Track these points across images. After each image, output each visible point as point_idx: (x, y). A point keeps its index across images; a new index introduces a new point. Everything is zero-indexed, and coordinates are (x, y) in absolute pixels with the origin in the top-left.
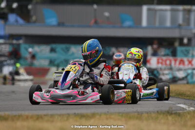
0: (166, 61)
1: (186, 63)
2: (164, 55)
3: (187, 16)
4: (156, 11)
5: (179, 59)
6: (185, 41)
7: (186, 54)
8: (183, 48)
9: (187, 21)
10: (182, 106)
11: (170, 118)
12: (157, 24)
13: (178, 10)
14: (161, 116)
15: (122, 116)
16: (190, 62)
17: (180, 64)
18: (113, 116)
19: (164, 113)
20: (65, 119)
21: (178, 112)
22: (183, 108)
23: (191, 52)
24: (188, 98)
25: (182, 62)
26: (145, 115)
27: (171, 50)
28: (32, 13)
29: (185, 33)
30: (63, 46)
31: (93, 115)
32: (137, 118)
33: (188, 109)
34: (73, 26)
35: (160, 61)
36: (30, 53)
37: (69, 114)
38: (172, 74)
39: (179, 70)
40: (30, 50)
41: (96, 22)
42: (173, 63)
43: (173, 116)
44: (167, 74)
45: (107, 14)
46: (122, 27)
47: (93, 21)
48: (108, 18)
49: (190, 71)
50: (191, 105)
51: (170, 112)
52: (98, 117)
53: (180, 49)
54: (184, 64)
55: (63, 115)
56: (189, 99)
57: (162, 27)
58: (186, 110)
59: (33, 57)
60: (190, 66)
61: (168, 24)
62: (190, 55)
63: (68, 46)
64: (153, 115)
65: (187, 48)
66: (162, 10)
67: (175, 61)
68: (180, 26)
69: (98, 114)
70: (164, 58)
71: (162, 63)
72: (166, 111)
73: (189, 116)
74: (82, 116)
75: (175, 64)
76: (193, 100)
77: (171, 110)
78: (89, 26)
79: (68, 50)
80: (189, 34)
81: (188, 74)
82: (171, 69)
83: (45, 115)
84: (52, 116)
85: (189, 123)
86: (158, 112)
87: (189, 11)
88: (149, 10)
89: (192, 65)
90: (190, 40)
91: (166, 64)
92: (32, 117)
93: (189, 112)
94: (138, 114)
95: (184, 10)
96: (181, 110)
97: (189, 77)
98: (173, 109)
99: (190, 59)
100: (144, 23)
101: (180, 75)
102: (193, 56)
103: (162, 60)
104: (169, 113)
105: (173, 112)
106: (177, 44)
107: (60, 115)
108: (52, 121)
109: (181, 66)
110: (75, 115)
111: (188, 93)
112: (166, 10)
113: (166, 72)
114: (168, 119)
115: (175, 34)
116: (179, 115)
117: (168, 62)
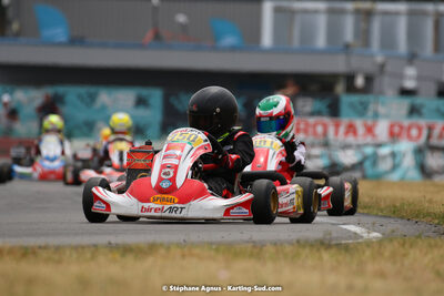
0: (315, 126)
1: (361, 130)
2: (312, 114)
3: (363, 25)
4: (292, 13)
5: (345, 121)
6: (360, 81)
7: (362, 110)
8: (355, 98)
9: (364, 36)
10: (352, 228)
11: (326, 256)
12: (296, 43)
13: (342, 12)
14: (307, 250)
15: (217, 250)
16: (370, 130)
17: (347, 133)
18: (197, 251)
19: (312, 246)
20: (88, 255)
21: (343, 242)
22: (355, 233)
23: (371, 107)
24: (366, 211)
25: (351, 129)
26: (270, 249)
27: (327, 101)
28: (10, 13)
29: (360, 64)
30: (83, 90)
31: (152, 248)
32: (251, 255)
33: (365, 235)
34: (104, 45)
35: (302, 126)
36: (5, 104)
37: (95, 246)
38: (330, 157)
39: (346, 147)
40: (6, 98)
41: (157, 37)
42: (331, 130)
43: (333, 251)
44: (317, 157)
45: (181, 18)
46: (215, 48)
47: (149, 35)
48: (184, 27)
49: (369, 150)
50: (372, 228)
51: (327, 242)
52: (162, 251)
53: (347, 100)
54: (355, 133)
55: (83, 247)
56: (367, 214)
57: (308, 50)
58: (362, 237)
59: (13, 114)
60: (369, 139)
61: (321, 41)
62: (370, 113)
63: (92, 89)
64: (288, 249)
65: (364, 98)
66: (306, 12)
67: (337, 126)
68: (347, 47)
69: (161, 245)
70: (312, 120)
71: (306, 131)
72: (316, 241)
73: (368, 253)
74: (126, 250)
75: (336, 133)
76: (377, 215)
77: (328, 237)
78: (142, 46)
79: (92, 98)
80: (368, 67)
81: (365, 158)
82: (326, 144)
83: (40, 247)
84: (58, 249)
85: (370, 267)
86: (298, 242)
87: (369, 14)
88: (277, 11)
89: (374, 136)
90: (369, 79)
91: (315, 133)
92: (11, 251)
93: (369, 244)
94: (254, 247)
95: (357, 12)
96: (350, 237)
97: (367, 164)
98: (334, 235)
99: (370, 122)
100: (267, 40)
101: (348, 158)
102: (376, 115)
103: (307, 124)
104: (324, 244)
105: (334, 242)
106: (340, 88)
107: (76, 248)
108: (59, 262)
109: (351, 139)
110: (111, 247)
111: (367, 200)
112: (316, 12)
113: (316, 151)
114: (320, 258)
115: (337, 65)
116: (347, 248)
117: (320, 129)
